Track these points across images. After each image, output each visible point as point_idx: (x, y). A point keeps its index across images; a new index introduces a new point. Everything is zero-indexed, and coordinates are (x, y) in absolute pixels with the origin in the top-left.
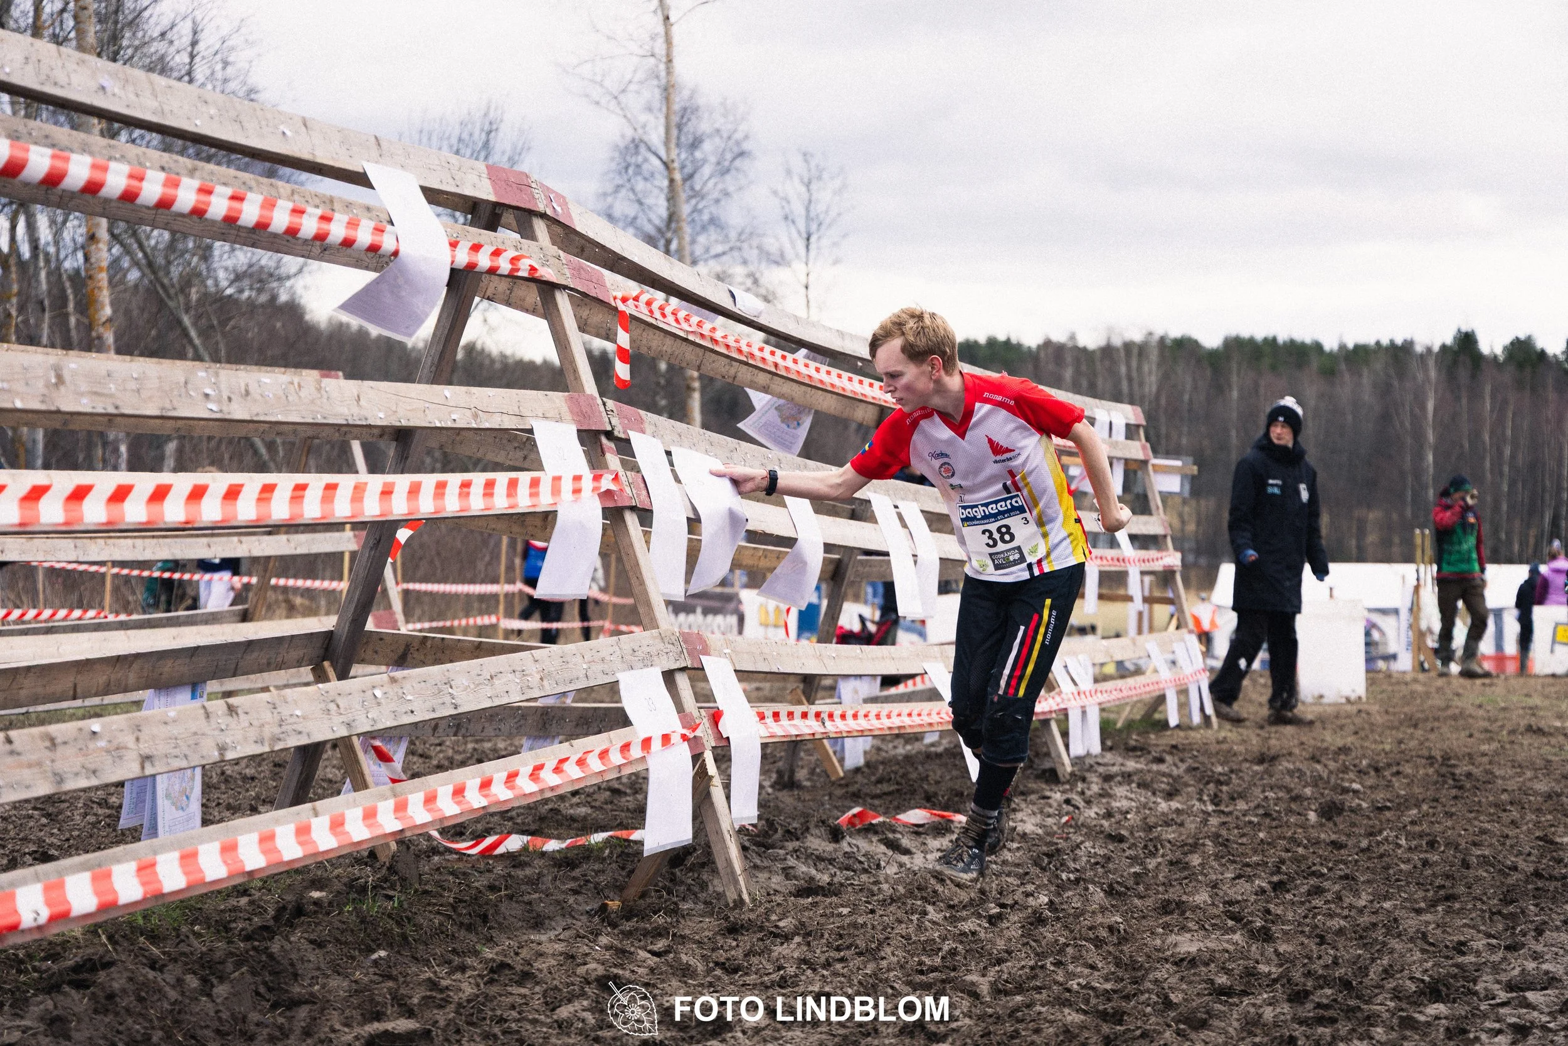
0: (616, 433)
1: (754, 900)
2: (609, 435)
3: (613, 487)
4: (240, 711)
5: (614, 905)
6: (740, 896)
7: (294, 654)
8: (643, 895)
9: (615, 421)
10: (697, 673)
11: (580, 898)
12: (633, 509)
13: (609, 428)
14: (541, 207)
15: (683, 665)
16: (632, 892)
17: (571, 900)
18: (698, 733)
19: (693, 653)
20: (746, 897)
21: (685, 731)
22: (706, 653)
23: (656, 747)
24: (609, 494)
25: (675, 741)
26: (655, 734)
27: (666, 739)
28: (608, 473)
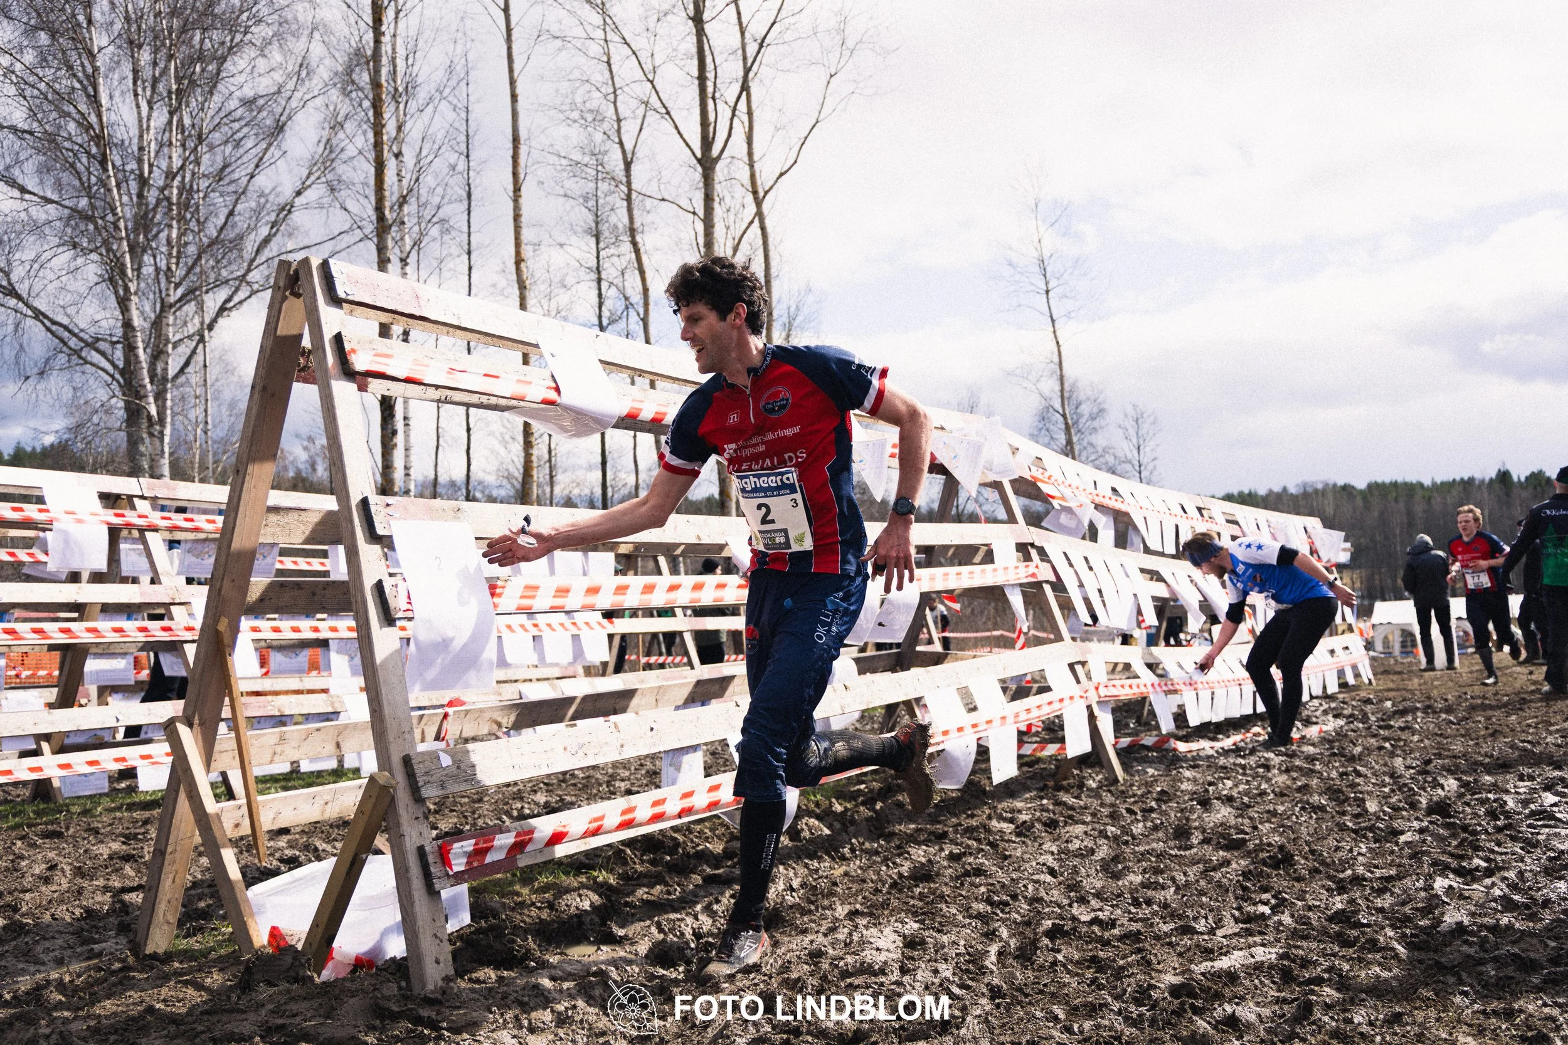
0: (1036, 544)
2: (1032, 545)
5: (1051, 783)
7: (882, 664)
9: (1035, 538)
10: (1086, 663)
12: (1047, 582)
13: (1032, 542)
15: (1078, 660)
18: (1089, 694)
19: (1084, 654)
21: (1082, 694)
22: (1090, 652)
23: (1067, 702)
24: (1033, 575)
25: (1077, 699)
26: (1066, 696)
27: (1071, 698)
28: (1032, 565)
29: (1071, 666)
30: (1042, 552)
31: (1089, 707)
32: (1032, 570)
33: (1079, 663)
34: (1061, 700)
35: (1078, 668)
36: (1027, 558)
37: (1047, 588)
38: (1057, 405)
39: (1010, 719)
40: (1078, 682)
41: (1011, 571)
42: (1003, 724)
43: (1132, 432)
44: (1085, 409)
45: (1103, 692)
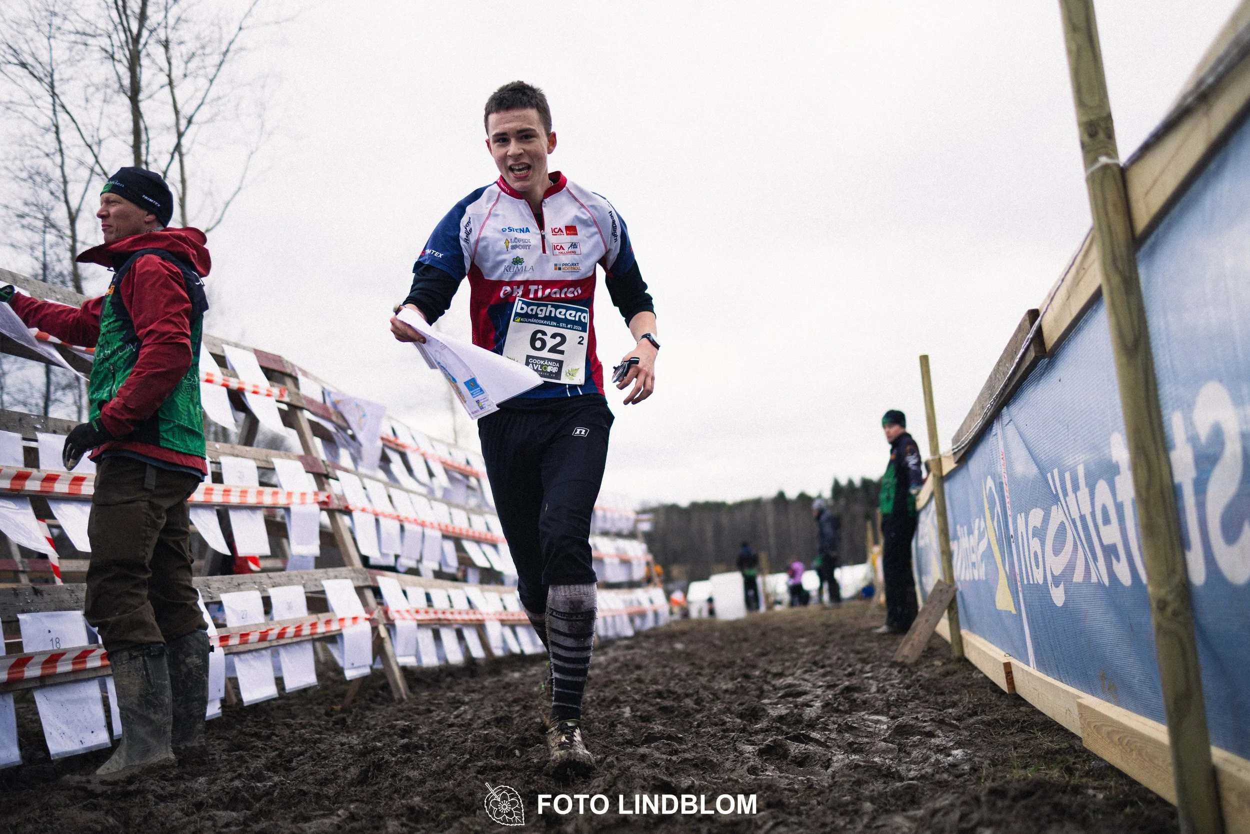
0: (330, 475)
1: (409, 698)
2: (326, 476)
3: (326, 500)
5: (338, 708)
6: (401, 695)
8: (354, 701)
9: (329, 470)
11: (321, 707)
13: (325, 472)
14: (288, 371)
15: (367, 584)
16: (348, 701)
17: (315, 708)
18: (375, 616)
19: (374, 580)
20: (405, 697)
21: (368, 616)
23: (348, 623)
24: (324, 503)
25: (361, 621)
26: (348, 616)
27: (355, 619)
29: (359, 590)
31: (375, 629)
32: (321, 497)
33: (368, 587)
34: (342, 621)
35: (369, 593)
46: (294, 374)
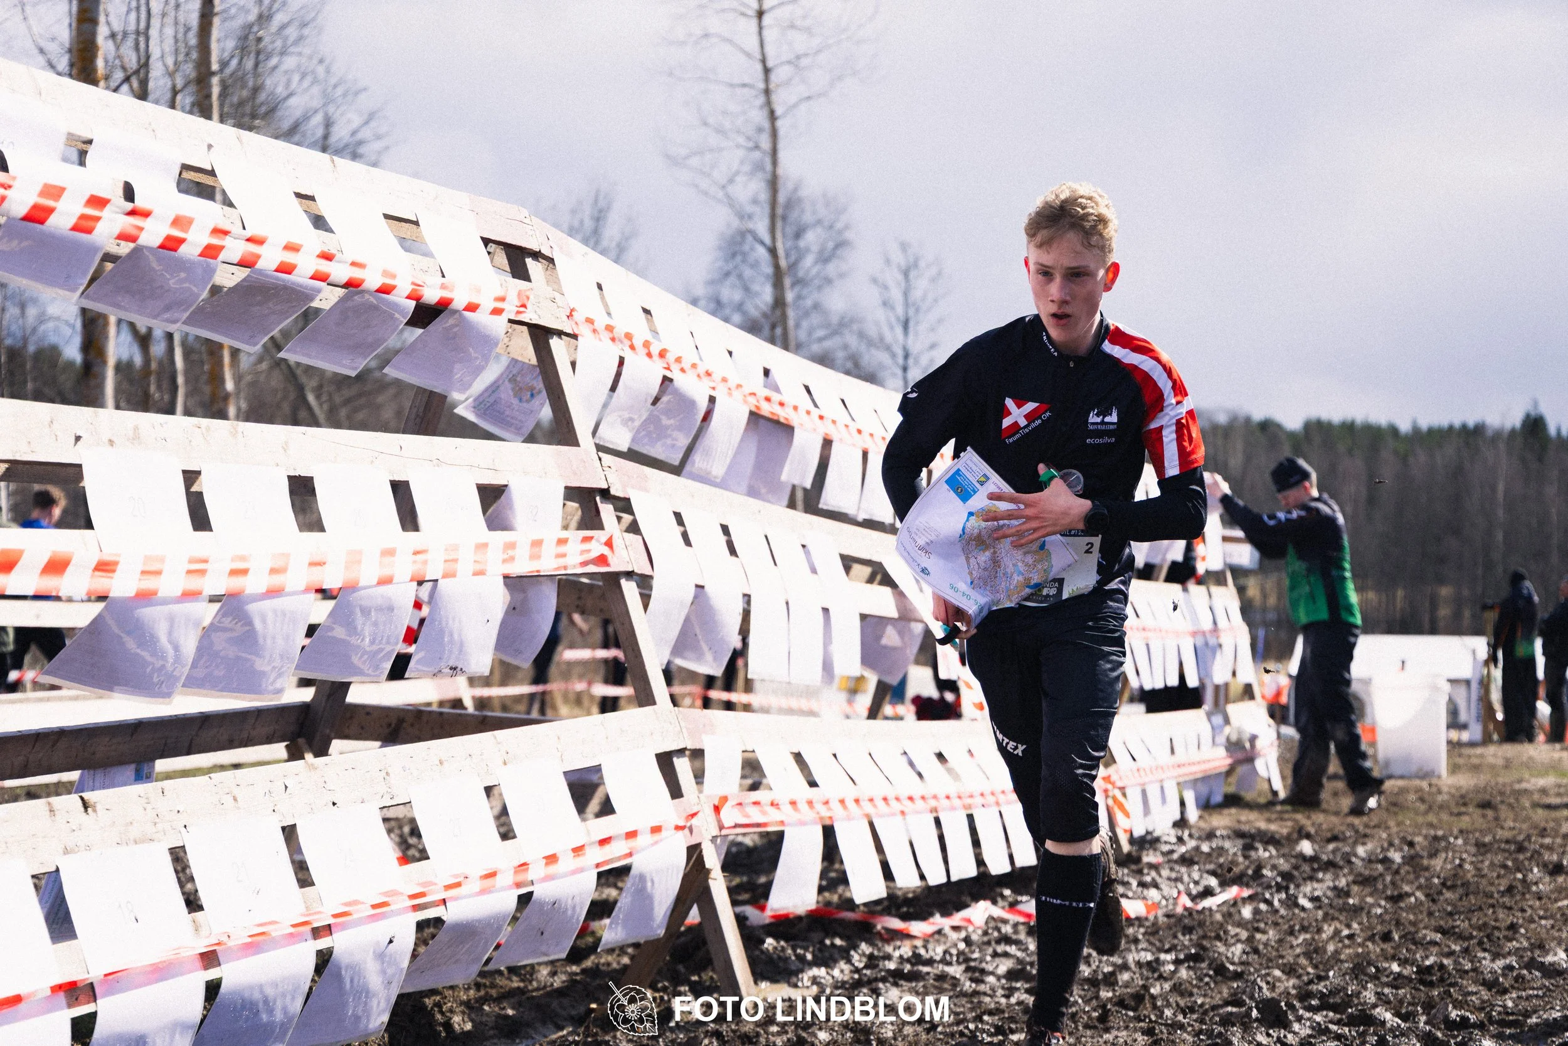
0: (613, 492)
2: (605, 493)
4: (99, 807)
7: (265, 730)
9: (612, 479)
10: (697, 754)
12: (629, 575)
13: (605, 486)
14: (535, 246)
15: (682, 746)
18: (696, 821)
19: (695, 735)
21: (680, 820)
22: (711, 730)
23: (644, 839)
24: (602, 560)
25: (668, 833)
26: (643, 824)
27: (656, 830)
28: (600, 536)
29: (665, 761)
30: (624, 506)
31: (694, 852)
32: (597, 548)
33: (681, 752)
34: (631, 835)
35: (683, 766)
36: (591, 521)
37: (630, 589)
38: (761, 227)
39: (506, 878)
40: (676, 792)
41: (550, 548)
42: (483, 892)
43: (896, 295)
44: (811, 238)
45: (730, 816)
46: (546, 251)
